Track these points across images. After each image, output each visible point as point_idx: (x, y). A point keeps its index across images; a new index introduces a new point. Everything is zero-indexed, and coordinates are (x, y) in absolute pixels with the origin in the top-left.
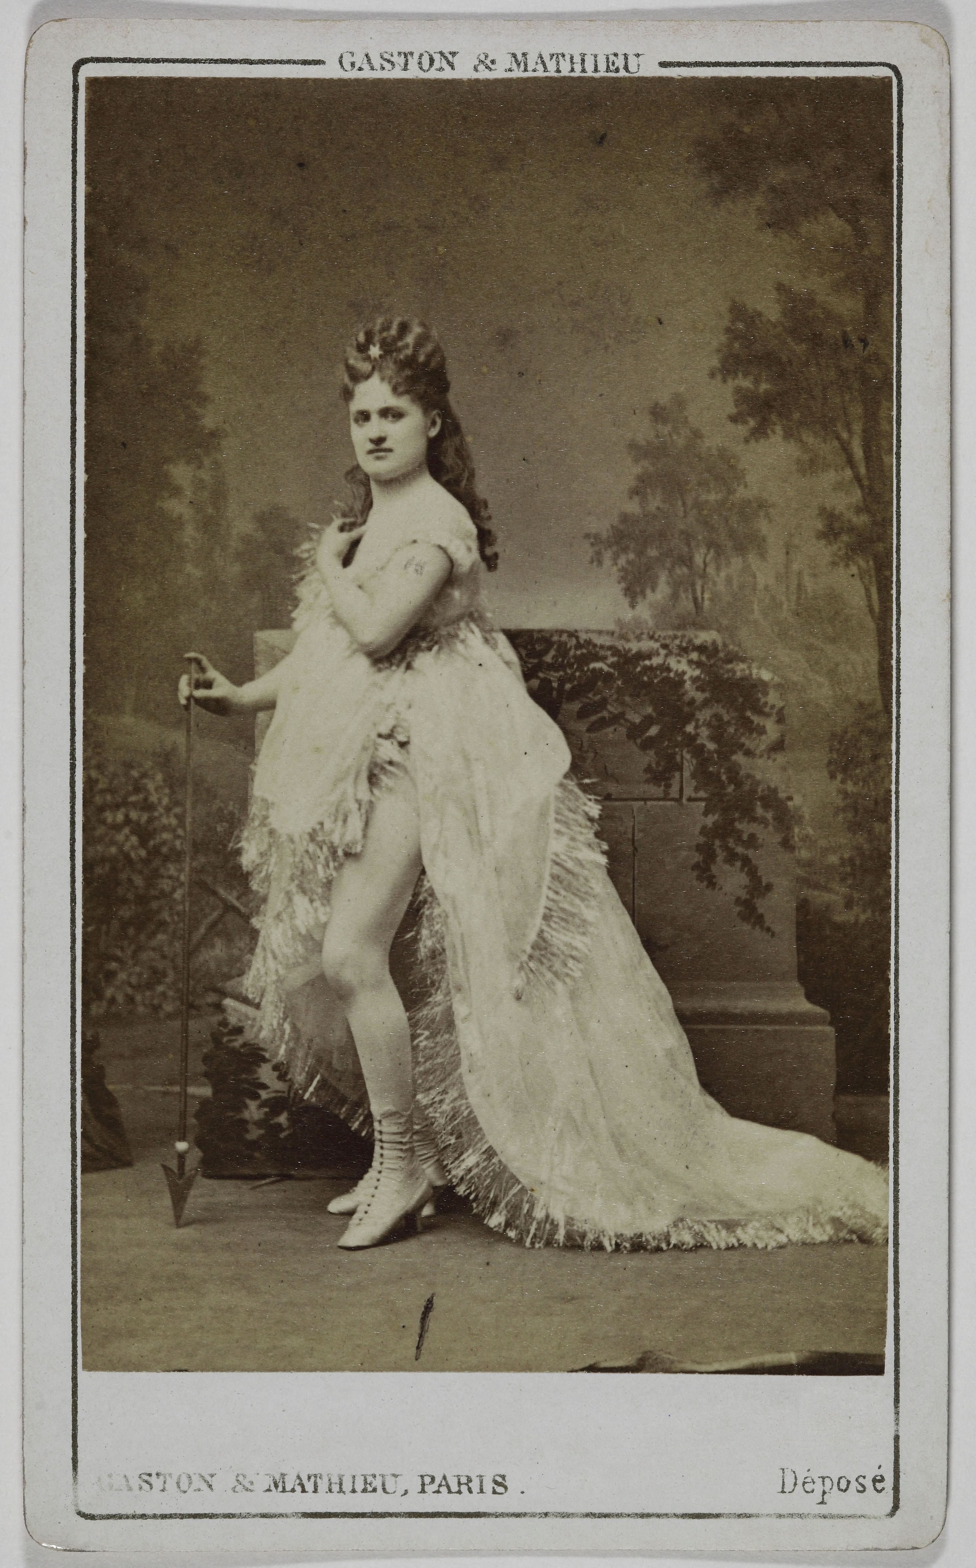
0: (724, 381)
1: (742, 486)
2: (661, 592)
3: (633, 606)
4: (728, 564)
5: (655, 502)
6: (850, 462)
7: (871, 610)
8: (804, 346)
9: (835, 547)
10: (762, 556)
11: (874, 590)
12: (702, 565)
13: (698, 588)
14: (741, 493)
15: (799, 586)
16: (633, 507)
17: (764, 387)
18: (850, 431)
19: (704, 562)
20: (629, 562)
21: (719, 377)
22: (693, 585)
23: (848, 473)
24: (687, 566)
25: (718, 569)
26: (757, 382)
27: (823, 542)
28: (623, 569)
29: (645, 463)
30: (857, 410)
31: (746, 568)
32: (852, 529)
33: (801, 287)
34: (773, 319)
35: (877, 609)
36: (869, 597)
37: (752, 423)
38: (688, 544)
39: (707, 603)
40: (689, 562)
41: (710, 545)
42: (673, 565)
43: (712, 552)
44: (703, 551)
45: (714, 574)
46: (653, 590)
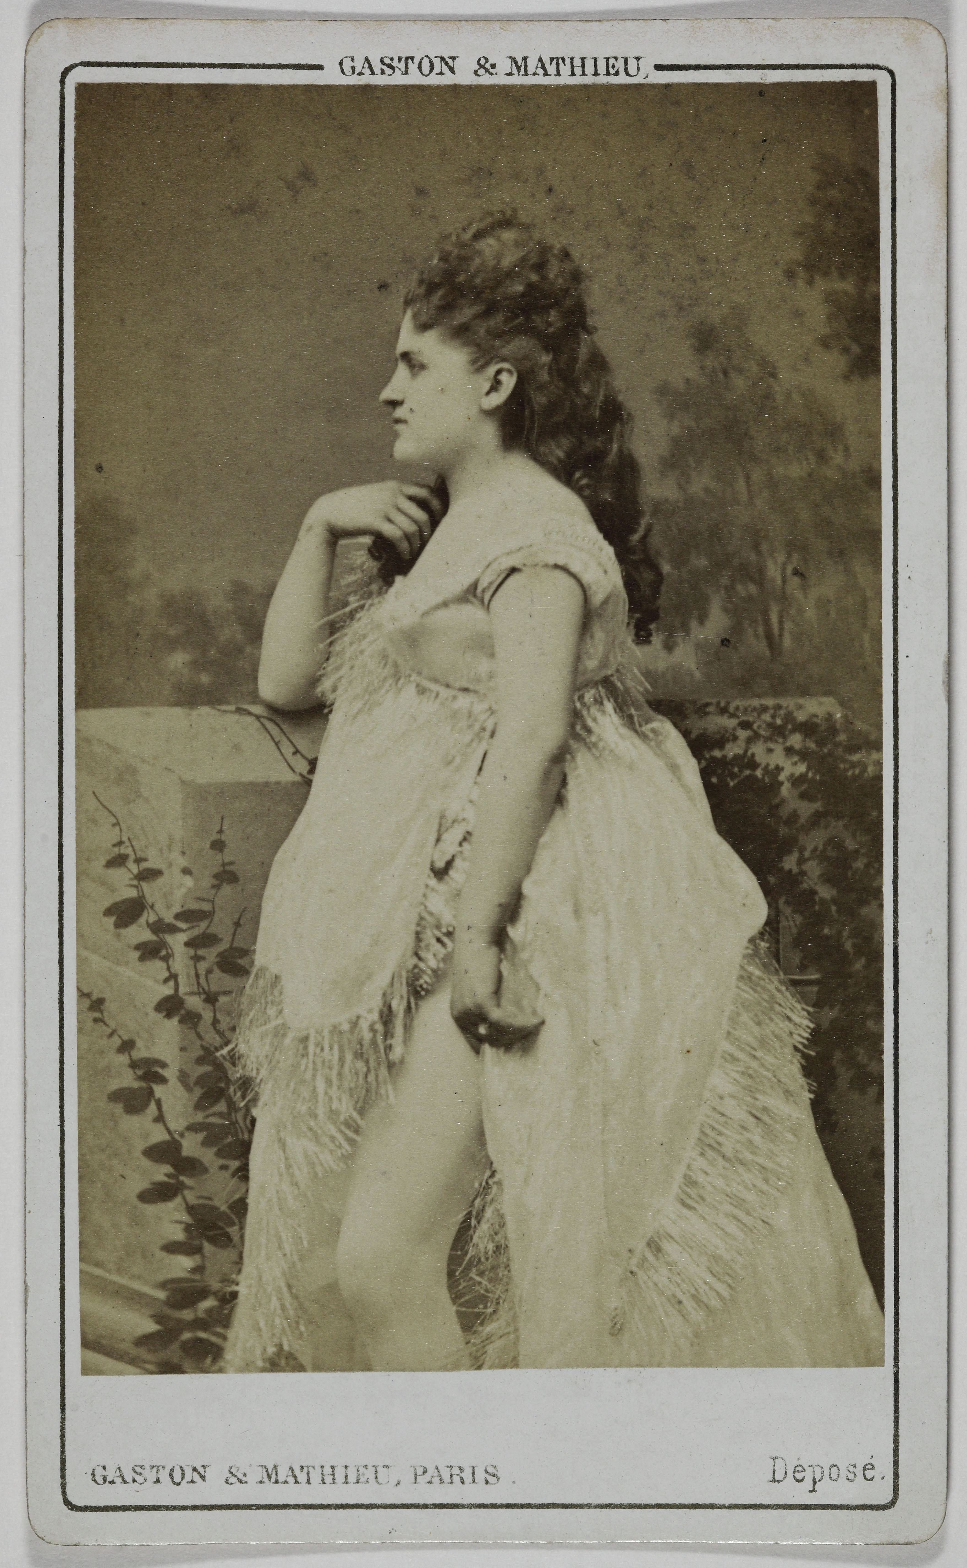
1: (842, 451)
2: (714, 626)
4: (822, 577)
5: (703, 481)
12: (780, 581)
13: (774, 618)
19: (784, 574)
22: (765, 612)
24: (755, 582)
25: (804, 587)
29: (686, 418)
38: (756, 547)
39: (787, 642)
40: (758, 576)
41: (791, 546)
42: (733, 581)
43: (796, 557)
44: (781, 558)
45: (798, 594)
46: (702, 621)
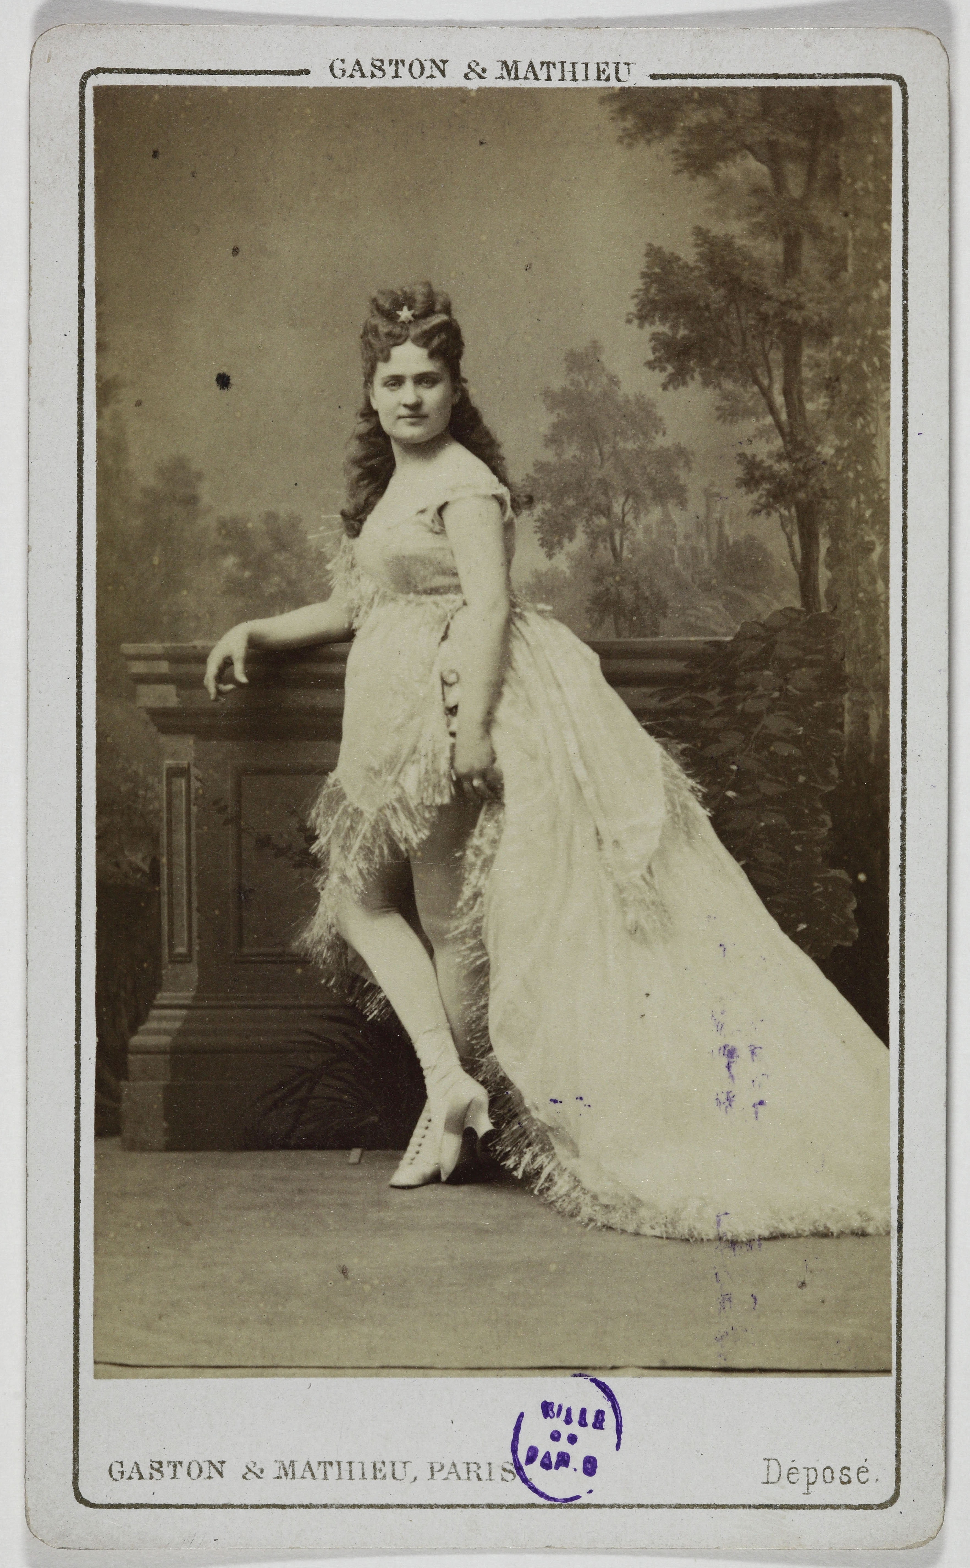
0: (641, 326)
1: (661, 434)
2: (578, 543)
3: (550, 556)
4: (648, 512)
5: (571, 451)
6: (772, 410)
7: (793, 558)
8: (722, 291)
9: (755, 496)
10: (682, 503)
11: (796, 539)
12: (620, 515)
13: (617, 538)
14: (660, 442)
15: (721, 535)
16: (549, 456)
17: (682, 332)
18: (770, 377)
19: (623, 510)
20: (545, 512)
21: (636, 322)
22: (612, 536)
23: (769, 420)
24: (604, 516)
25: (636, 518)
26: (674, 327)
27: (743, 489)
28: (540, 520)
29: (561, 411)
30: (776, 356)
31: (666, 519)
32: (771, 476)
33: (717, 229)
34: (691, 264)
35: (799, 557)
36: (791, 545)
37: (670, 369)
38: (606, 494)
39: (625, 554)
40: (606, 511)
41: (628, 494)
42: (591, 515)
43: (630, 501)
44: (621, 500)
45: (633, 523)
46: (571, 540)
